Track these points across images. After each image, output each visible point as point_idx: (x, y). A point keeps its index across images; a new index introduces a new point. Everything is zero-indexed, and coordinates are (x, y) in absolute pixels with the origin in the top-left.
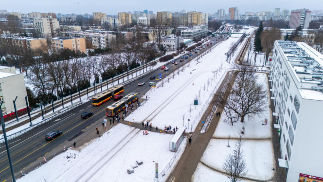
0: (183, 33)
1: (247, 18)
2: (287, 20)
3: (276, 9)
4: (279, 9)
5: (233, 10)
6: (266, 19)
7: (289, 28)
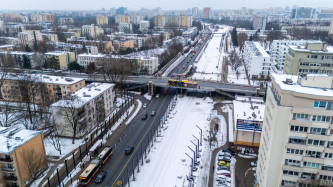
0: (184, 34)
1: (220, 18)
2: (251, 20)
3: (243, 8)
4: (245, 8)
5: (207, 10)
6: (235, 19)
7: (253, 29)
